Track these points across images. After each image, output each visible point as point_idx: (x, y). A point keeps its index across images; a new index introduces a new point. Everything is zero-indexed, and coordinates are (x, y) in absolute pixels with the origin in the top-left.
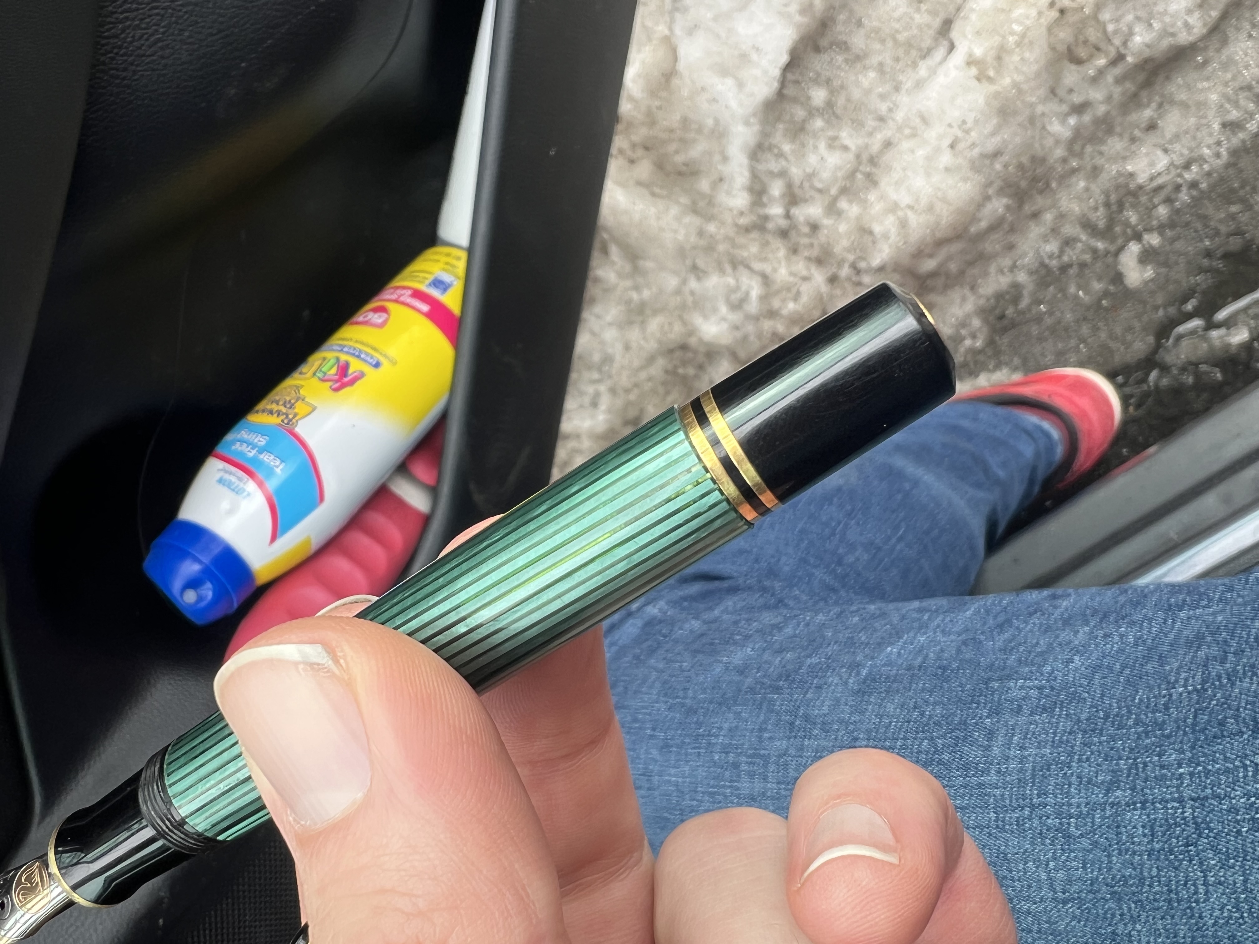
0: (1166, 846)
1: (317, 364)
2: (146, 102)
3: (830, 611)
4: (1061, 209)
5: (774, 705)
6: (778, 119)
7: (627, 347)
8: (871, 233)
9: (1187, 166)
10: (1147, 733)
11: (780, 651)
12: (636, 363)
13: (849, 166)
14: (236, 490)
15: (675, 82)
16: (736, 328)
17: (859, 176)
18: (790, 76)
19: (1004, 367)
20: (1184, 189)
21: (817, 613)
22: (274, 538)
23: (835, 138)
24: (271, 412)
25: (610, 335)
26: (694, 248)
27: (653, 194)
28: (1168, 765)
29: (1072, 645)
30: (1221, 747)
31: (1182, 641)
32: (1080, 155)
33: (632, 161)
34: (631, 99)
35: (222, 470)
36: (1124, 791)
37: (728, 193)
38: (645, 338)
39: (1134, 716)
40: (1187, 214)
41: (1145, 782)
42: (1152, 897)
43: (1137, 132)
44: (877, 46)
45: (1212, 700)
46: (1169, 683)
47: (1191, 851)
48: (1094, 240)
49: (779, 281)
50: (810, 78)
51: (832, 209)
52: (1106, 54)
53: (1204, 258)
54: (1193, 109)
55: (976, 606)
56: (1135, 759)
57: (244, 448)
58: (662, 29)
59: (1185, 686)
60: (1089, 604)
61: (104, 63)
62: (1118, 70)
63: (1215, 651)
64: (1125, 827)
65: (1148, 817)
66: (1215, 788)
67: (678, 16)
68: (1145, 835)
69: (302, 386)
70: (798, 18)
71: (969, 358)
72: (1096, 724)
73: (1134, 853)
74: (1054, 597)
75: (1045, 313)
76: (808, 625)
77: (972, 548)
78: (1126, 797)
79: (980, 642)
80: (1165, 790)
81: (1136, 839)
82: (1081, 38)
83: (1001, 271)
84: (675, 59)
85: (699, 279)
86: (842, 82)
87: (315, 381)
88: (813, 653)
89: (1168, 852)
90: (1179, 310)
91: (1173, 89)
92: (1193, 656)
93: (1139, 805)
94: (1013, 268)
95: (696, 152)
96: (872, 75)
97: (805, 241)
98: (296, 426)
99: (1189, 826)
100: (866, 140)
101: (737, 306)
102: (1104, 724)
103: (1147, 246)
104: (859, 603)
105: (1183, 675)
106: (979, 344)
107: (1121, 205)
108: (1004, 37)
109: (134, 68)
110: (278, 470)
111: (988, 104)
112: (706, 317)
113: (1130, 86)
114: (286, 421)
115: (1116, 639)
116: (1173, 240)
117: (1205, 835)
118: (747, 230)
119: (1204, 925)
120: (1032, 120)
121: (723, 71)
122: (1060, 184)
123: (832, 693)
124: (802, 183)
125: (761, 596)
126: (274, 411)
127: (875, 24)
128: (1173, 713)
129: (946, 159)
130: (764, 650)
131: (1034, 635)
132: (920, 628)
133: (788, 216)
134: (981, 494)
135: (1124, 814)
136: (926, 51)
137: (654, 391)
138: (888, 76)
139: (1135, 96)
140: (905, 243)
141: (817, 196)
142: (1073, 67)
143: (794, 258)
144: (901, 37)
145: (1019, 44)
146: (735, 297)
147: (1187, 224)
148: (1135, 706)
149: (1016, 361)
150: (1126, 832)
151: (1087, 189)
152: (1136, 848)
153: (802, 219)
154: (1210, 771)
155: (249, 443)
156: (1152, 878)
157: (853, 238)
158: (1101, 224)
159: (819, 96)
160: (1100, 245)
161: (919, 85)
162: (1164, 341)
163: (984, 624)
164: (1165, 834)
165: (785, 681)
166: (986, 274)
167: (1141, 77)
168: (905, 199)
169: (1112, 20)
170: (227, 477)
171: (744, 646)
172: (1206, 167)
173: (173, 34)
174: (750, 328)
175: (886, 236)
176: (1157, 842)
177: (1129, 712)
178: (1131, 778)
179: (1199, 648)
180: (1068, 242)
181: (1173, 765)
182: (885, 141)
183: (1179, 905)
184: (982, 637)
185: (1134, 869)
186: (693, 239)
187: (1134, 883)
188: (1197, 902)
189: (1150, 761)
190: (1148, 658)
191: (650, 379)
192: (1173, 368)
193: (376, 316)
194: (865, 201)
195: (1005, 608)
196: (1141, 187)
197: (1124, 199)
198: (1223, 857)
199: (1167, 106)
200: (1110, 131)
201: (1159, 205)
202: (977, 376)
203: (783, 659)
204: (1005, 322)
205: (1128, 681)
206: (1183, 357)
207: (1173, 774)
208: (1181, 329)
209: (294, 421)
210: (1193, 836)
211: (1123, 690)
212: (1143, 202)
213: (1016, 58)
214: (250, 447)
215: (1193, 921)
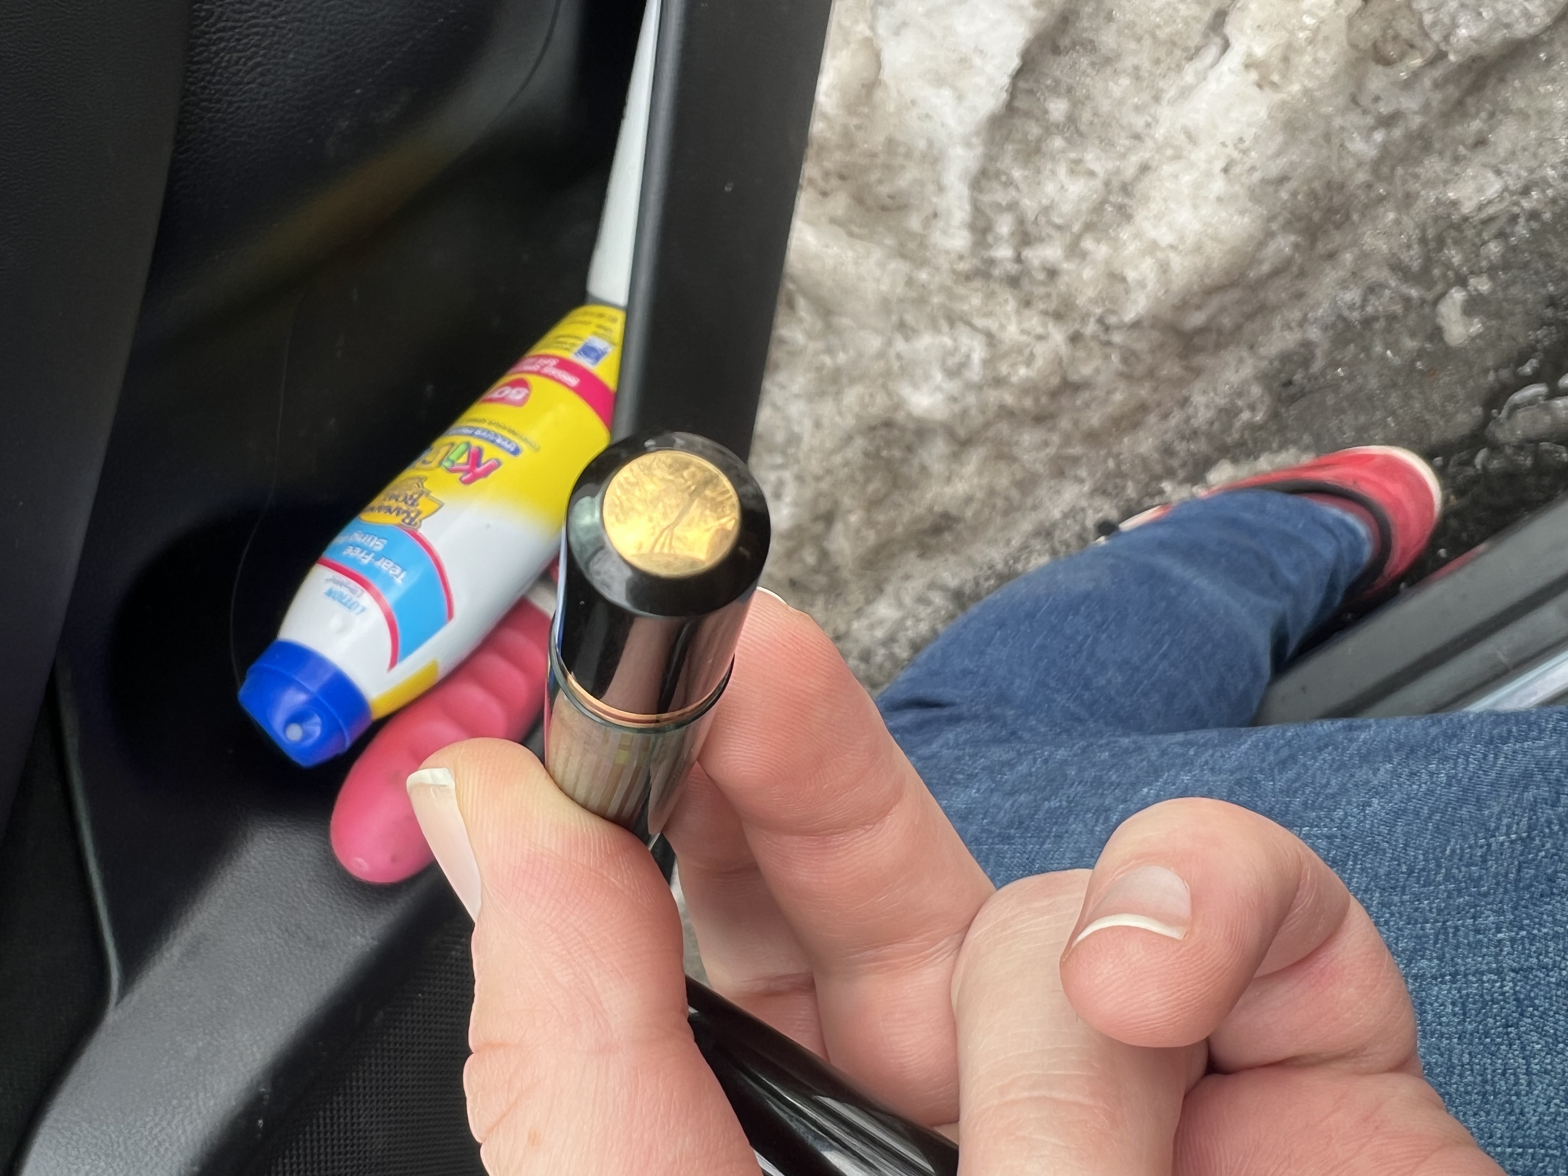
0: (1481, 1027)
1: (444, 450)
2: (243, 139)
3: (1073, 745)
4: (1364, 248)
5: (1004, 858)
6: (1007, 138)
7: (818, 425)
8: (1123, 280)
9: (1525, 191)
10: (1459, 891)
11: (1011, 793)
12: (829, 445)
13: (1095, 196)
14: (349, 604)
15: (879, 94)
16: (953, 399)
17: (1109, 208)
18: (1022, 84)
19: (1290, 446)
20: (1522, 221)
21: (1058, 747)
22: (393, 662)
23: (1078, 162)
24: (389, 510)
25: (796, 409)
26: (901, 301)
27: (851, 234)
28: (1485, 930)
29: (1371, 785)
30: (1550, 907)
31: (1506, 780)
32: (1389, 179)
33: (824, 194)
34: (825, 117)
35: (331, 580)
36: (1430, 960)
37: (945, 232)
38: (840, 413)
39: (1443, 871)
40: (1524, 252)
41: (1457, 951)
42: (1462, 1089)
43: (1462, 150)
44: (1133, 45)
45: (1540, 851)
46: (1488, 830)
47: (1511, 1032)
48: (1405, 286)
49: (1007, 341)
50: (1047, 87)
51: (1074, 250)
52: (1422, 51)
53: (1547, 306)
54: (1534, 118)
55: (1254, 738)
56: (1444, 922)
57: (357, 553)
58: (862, 29)
59: (1508, 834)
60: (1393, 736)
61: (194, 94)
62: (1438, 72)
63: (1545, 792)
64: (1431, 1004)
65: (1459, 992)
66: (1541, 957)
67: (882, 11)
68: (1455, 1015)
69: (425, 479)
70: (1033, 12)
71: (1247, 435)
72: (1397, 880)
73: (1442, 1035)
74: (1350, 728)
75: (1343, 378)
76: (1046, 761)
77: (1256, 669)
78: (1433, 968)
79: (1258, 782)
80: (1480, 959)
81: (1444, 1019)
82: (1391, 32)
83: (1287, 326)
84: (879, 66)
85: (907, 339)
86: (1088, 90)
87: (441, 471)
88: (1052, 795)
89: (1482, 1034)
90: (1515, 374)
91: (1508, 95)
92: (1518, 799)
93: (1448, 978)
94: (1303, 322)
95: (903, 181)
96: (1125, 81)
97: (1041, 291)
98: (420, 526)
99: (1509, 1003)
100: (1118, 163)
101: (954, 372)
102: (1407, 880)
103: (1474, 293)
104: (1110, 736)
105: (1505, 821)
106: (1259, 417)
107: (1441, 242)
108: (1292, 33)
109: (229, 98)
110: (399, 581)
111: (1270, 116)
112: (916, 386)
113: (1453, 92)
114: (407, 521)
115: (1425, 777)
116: (1507, 286)
117: (1528, 1014)
118: (968, 277)
119: (1527, 1122)
120: (1327, 137)
121: (939, 80)
122: (1363, 215)
123: (1075, 843)
124: (1036, 218)
125: (990, 726)
126: (393, 509)
127: (1130, 17)
128: (1492, 867)
129: (1218, 185)
130: (992, 791)
131: (1324, 774)
132: (1184, 765)
133: (1018, 259)
134: (1266, 602)
135: (1430, 989)
136: (1193, 51)
137: (852, 479)
138: (1145, 84)
139: (1460, 103)
140: (1166, 292)
141: (1056, 234)
142: (1380, 68)
143: (1027, 312)
144: (1162, 34)
145: (1311, 41)
146: (951, 362)
147: (1526, 266)
148: (1446, 859)
149: (1307, 439)
150: (1433, 1011)
151: (1397, 222)
152: (1444, 1030)
153: (1036, 262)
154: (1535, 935)
155: (363, 548)
156: (1462, 1066)
157: (1100, 287)
158: (1416, 265)
159: (1058, 108)
160: (1414, 293)
161: (1185, 93)
162: (1494, 411)
163: (1263, 760)
164: (1479, 1013)
165: (1016, 829)
166: (1268, 329)
167: (1466, 81)
168: (1164, 236)
169: (1430, 9)
170: (337, 588)
171: (967, 787)
172: (1550, 192)
173: (275, 57)
174: (971, 399)
175: (1142, 284)
176: (1470, 1023)
177: (1439, 866)
178: (1439, 946)
179: (1526, 788)
180: (1372, 289)
181: (1490, 930)
182: (1140, 166)
183: (1495, 1098)
184: (1260, 777)
185: (1442, 1055)
186: (900, 290)
187: (1441, 1072)
188: (1518, 1094)
189: (1463, 925)
190: (1462, 801)
191: (846, 464)
192: (1507, 447)
193: (514, 391)
194: (1116, 239)
195: (1290, 741)
196: (1465, 219)
197: (1445, 234)
198: (1551, 1040)
199: (1500, 116)
200: (1427, 148)
201: (1488, 241)
202: (1256, 458)
203: (1016, 801)
204: (1292, 390)
205: (1437, 828)
206: (1519, 432)
207: (1490, 940)
208: (1518, 397)
209: (417, 520)
210: (1514, 1014)
211: (1431, 839)
212: (1469, 237)
213: (1307, 59)
214: (365, 552)
215: (1513, 1118)
